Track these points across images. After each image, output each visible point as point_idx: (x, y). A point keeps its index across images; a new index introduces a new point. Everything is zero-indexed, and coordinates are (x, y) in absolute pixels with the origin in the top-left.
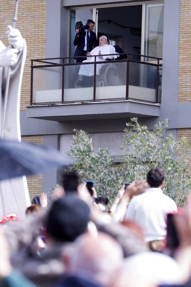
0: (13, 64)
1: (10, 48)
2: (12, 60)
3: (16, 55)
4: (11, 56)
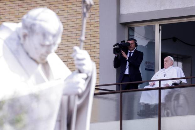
0: (80, 91)
1: (77, 73)
2: (79, 88)
3: (84, 81)
4: (78, 83)
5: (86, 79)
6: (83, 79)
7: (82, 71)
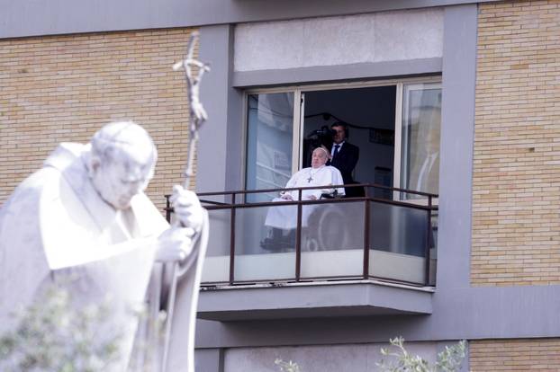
0: (182, 256)
1: (178, 226)
2: (181, 250)
3: (190, 240)
4: (179, 243)
5: (193, 237)
6: (188, 236)
7: (185, 224)
